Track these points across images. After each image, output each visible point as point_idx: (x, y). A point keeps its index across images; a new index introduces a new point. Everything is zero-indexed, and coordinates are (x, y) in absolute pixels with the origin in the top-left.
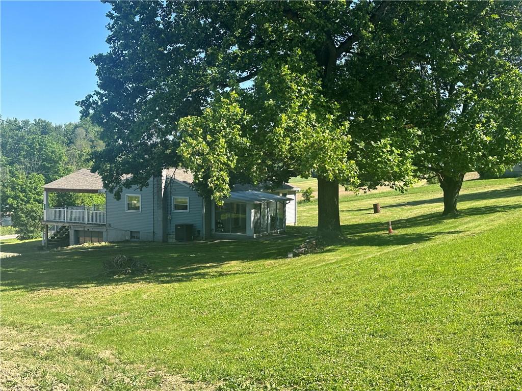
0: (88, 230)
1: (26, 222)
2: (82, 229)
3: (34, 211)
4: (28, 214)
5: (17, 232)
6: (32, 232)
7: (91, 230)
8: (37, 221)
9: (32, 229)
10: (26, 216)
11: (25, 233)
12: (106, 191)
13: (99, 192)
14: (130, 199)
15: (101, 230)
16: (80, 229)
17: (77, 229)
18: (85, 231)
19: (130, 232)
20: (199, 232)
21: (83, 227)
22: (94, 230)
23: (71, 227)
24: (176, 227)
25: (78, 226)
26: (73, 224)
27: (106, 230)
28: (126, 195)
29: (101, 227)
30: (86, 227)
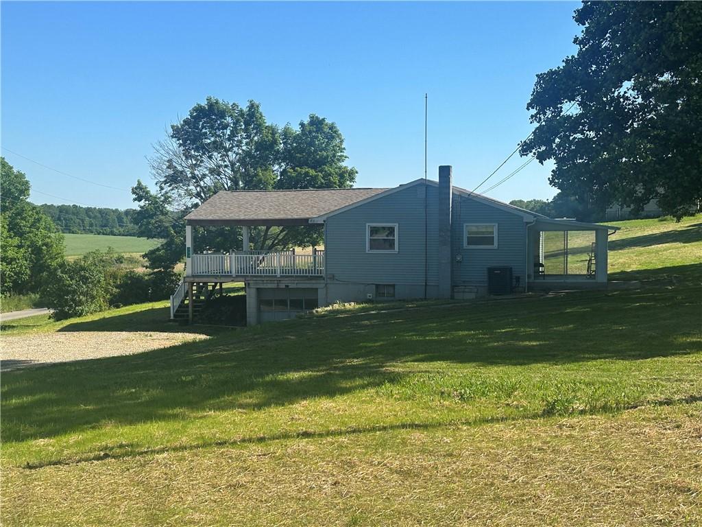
0: (287, 286)
2: (274, 286)
7: (291, 286)
12: (324, 221)
13: (310, 222)
14: (374, 231)
15: (315, 286)
16: (269, 286)
17: (262, 286)
18: (278, 289)
19: (374, 287)
20: (518, 279)
21: (276, 282)
22: (300, 286)
23: (249, 284)
24: (491, 271)
25: (265, 282)
26: (255, 279)
27: (324, 285)
28: (367, 224)
29: (314, 282)
30: (282, 282)
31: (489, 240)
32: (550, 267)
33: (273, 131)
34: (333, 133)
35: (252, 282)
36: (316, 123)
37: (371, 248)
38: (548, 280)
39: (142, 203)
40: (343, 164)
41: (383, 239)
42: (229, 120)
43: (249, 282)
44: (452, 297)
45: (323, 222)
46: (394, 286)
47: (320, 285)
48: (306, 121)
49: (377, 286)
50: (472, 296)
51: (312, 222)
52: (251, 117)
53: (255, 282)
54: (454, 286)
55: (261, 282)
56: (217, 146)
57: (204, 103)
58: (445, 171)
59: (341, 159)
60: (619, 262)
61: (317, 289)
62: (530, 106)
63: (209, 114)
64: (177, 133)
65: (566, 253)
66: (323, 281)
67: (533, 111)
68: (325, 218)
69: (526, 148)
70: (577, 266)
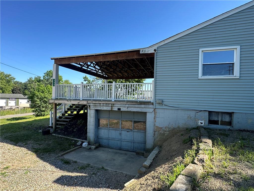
0: (119, 109)
1: (40, 104)
2: (109, 108)
3: (45, 97)
4: (41, 99)
5: (33, 111)
6: (44, 111)
7: (123, 109)
8: (47, 104)
9: (44, 109)
10: (40, 101)
11: (39, 112)
12: (155, 50)
13: (141, 53)
15: (144, 110)
16: (105, 108)
17: (99, 109)
18: (112, 111)
19: (207, 114)
21: (110, 105)
22: (130, 109)
23: (89, 106)
25: (102, 104)
26: (94, 102)
27: (153, 110)
28: (201, 50)
29: (143, 106)
30: (115, 105)
35: (92, 104)
37: (204, 74)
43: (90, 104)
45: (154, 52)
46: (231, 114)
47: (148, 109)
51: (143, 53)
53: (94, 104)
55: (98, 105)
61: (145, 113)
66: (151, 106)
68: (155, 47)
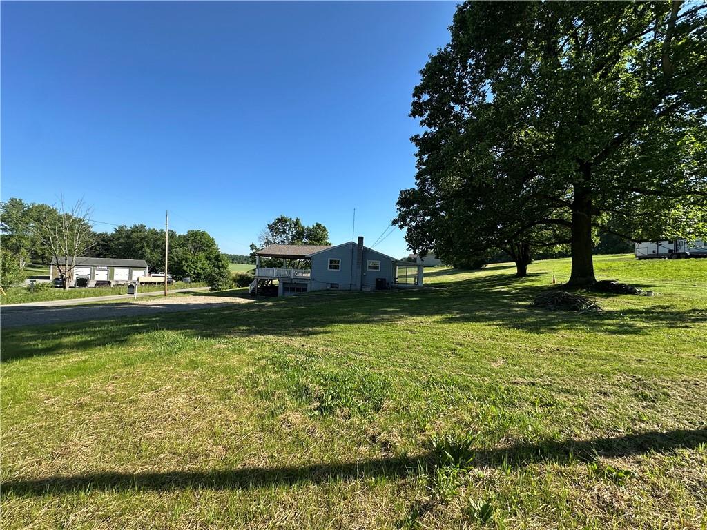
7: (297, 282)
12: (312, 257)
14: (331, 262)
16: (288, 282)
17: (285, 282)
18: (291, 283)
19: (330, 284)
20: (388, 284)
22: (300, 282)
23: (281, 282)
24: (377, 280)
25: (286, 280)
26: (282, 279)
27: (310, 282)
28: (329, 259)
29: (306, 281)
30: (293, 280)
31: (377, 268)
32: (400, 281)
33: (303, 228)
34: (324, 230)
36: (319, 226)
37: (330, 268)
38: (399, 285)
39: (254, 251)
40: (327, 241)
41: (334, 265)
42: (288, 223)
44: (361, 290)
46: (338, 284)
47: (308, 282)
48: (315, 225)
49: (332, 284)
50: (369, 290)
51: (307, 257)
52: (297, 223)
54: (362, 286)
56: (284, 232)
57: (280, 217)
58: (361, 239)
59: (326, 239)
60: (427, 280)
61: (307, 284)
62: (397, 204)
63: (281, 221)
64: (270, 227)
65: (406, 276)
67: (398, 207)
68: (312, 255)
69: (395, 222)
70: (411, 281)
